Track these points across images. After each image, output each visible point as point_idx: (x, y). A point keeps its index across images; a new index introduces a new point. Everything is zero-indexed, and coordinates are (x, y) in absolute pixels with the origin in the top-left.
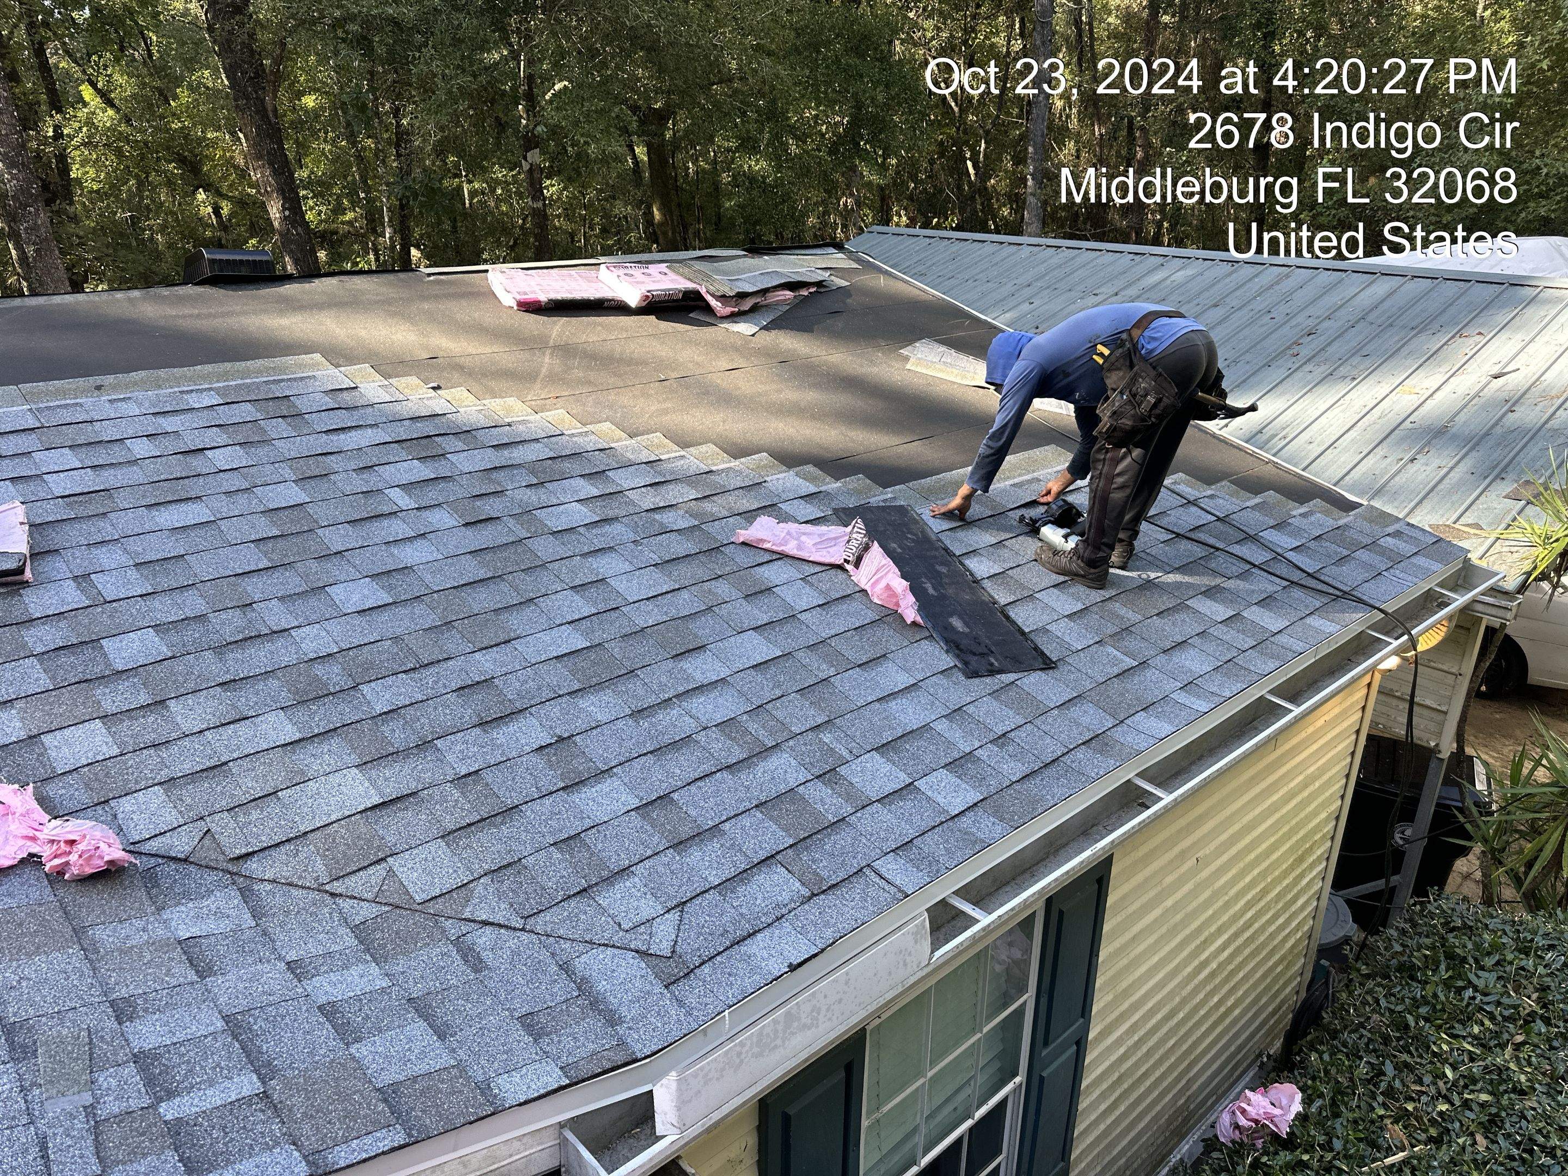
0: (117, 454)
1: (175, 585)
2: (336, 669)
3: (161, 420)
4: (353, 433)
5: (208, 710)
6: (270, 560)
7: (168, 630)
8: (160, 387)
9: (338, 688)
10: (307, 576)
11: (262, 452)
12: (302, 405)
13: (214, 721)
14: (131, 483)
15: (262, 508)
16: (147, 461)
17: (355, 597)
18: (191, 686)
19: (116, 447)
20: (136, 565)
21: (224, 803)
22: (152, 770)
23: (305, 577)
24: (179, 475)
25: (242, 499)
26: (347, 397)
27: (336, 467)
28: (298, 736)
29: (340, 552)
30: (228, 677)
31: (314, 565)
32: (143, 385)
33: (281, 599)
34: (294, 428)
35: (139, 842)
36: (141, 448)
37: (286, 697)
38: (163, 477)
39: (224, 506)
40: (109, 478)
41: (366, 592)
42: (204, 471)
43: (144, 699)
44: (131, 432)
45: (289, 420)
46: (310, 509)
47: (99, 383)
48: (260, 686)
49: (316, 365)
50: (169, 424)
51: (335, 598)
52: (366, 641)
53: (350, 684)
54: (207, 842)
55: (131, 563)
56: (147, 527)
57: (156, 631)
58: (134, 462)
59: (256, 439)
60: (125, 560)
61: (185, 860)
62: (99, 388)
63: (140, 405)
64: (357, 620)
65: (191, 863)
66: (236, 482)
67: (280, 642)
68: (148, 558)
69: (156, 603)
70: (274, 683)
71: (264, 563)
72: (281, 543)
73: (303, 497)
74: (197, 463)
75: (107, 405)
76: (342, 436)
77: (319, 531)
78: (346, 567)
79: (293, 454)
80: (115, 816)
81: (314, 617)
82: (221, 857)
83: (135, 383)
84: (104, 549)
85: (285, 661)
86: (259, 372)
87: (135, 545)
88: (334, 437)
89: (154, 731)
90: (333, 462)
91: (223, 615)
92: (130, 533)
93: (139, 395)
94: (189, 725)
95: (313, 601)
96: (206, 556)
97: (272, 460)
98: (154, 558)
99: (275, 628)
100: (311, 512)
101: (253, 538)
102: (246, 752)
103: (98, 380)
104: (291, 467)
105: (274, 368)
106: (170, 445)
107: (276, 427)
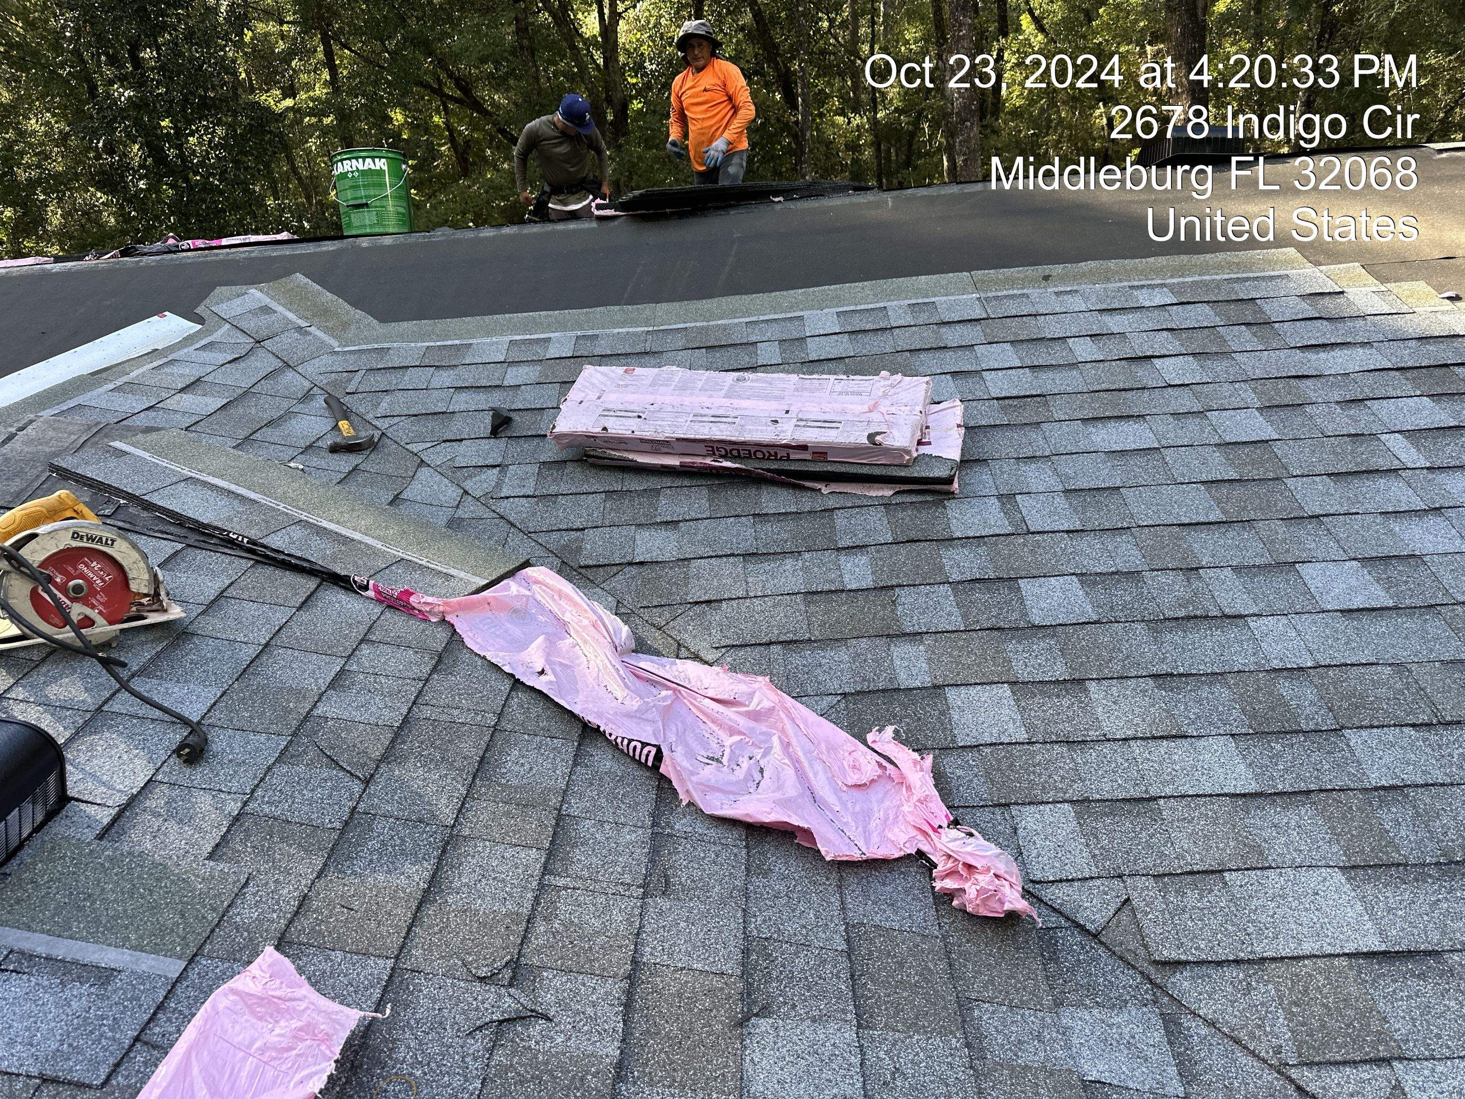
0: (1057, 355)
1: (1107, 525)
2: (1310, 694)
3: (1106, 318)
4: (1337, 352)
5: (1137, 711)
6: (1224, 512)
7: (1095, 583)
8: (1108, 280)
9: (1312, 726)
10: (1273, 542)
11: (1220, 367)
12: (1271, 310)
13: (1144, 729)
14: (1069, 390)
15: (1216, 440)
16: (1089, 366)
17: (1339, 588)
18: (1116, 668)
19: (1057, 346)
20: (1067, 491)
21: (1149, 862)
22: (1063, 778)
23: (1270, 544)
24: (1122, 386)
25: (1192, 424)
26: (1329, 306)
27: (1313, 396)
28: (1253, 787)
29: (1317, 517)
30: (1164, 668)
31: (1281, 529)
32: (1092, 277)
33: (1237, 569)
34: (1261, 339)
35: (1040, 882)
36: (1084, 350)
37: (1238, 720)
38: (1104, 386)
39: (1172, 432)
40: (1049, 382)
41: (1353, 582)
42: (1151, 384)
43: (1060, 671)
44: (1074, 331)
45: (1255, 328)
46: (1278, 448)
47: (1047, 273)
48: (1204, 692)
49: (1289, 263)
50: (1114, 323)
51: (1310, 583)
52: (1353, 660)
53: (1330, 723)
54: (1124, 917)
55: (1061, 487)
56: (1082, 446)
57: (1082, 583)
58: (1073, 366)
59: (1214, 349)
60: (1053, 482)
61: (1096, 936)
62: (1046, 278)
63: (1086, 299)
64: (1341, 623)
65: (1101, 943)
66: (1186, 401)
67: (1233, 633)
68: (1080, 485)
69: (1084, 544)
70: (1223, 693)
71: (1216, 515)
72: (1238, 491)
73: (1268, 432)
74: (1142, 374)
75: (1054, 297)
76: (1323, 355)
77: (1290, 482)
78: (1325, 540)
79: (1259, 373)
80: (1015, 830)
81: (1279, 605)
82: (1142, 952)
83: (1083, 275)
84: (1033, 466)
85: (1240, 661)
86: (1219, 268)
87: (1066, 466)
88: (1311, 355)
89: (1070, 720)
90: (1308, 388)
91: (1162, 578)
92: (1062, 450)
93: (1086, 287)
94: (1113, 726)
95: (1279, 582)
96: (1147, 493)
97: (1232, 378)
98: (1085, 486)
99: (1227, 611)
100: (1279, 453)
101: (1204, 477)
102: (1183, 790)
103: (1046, 269)
104: (1254, 390)
105: (1238, 264)
106: (1116, 349)
107: (1239, 337)
